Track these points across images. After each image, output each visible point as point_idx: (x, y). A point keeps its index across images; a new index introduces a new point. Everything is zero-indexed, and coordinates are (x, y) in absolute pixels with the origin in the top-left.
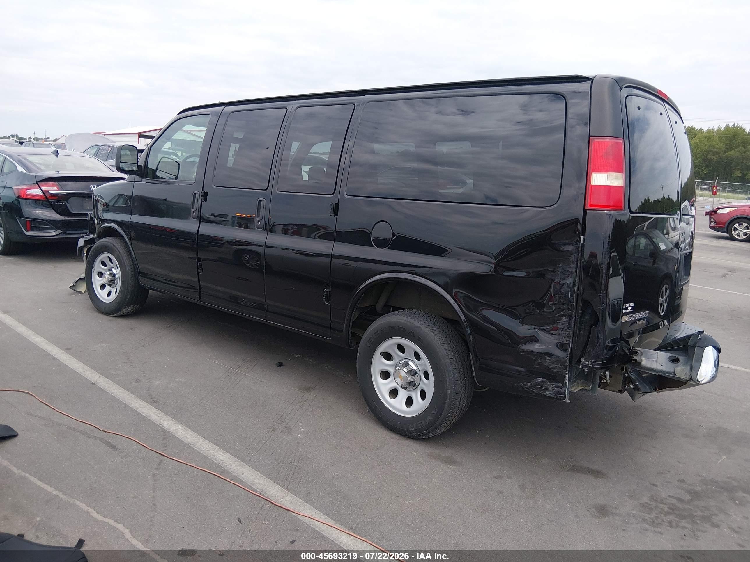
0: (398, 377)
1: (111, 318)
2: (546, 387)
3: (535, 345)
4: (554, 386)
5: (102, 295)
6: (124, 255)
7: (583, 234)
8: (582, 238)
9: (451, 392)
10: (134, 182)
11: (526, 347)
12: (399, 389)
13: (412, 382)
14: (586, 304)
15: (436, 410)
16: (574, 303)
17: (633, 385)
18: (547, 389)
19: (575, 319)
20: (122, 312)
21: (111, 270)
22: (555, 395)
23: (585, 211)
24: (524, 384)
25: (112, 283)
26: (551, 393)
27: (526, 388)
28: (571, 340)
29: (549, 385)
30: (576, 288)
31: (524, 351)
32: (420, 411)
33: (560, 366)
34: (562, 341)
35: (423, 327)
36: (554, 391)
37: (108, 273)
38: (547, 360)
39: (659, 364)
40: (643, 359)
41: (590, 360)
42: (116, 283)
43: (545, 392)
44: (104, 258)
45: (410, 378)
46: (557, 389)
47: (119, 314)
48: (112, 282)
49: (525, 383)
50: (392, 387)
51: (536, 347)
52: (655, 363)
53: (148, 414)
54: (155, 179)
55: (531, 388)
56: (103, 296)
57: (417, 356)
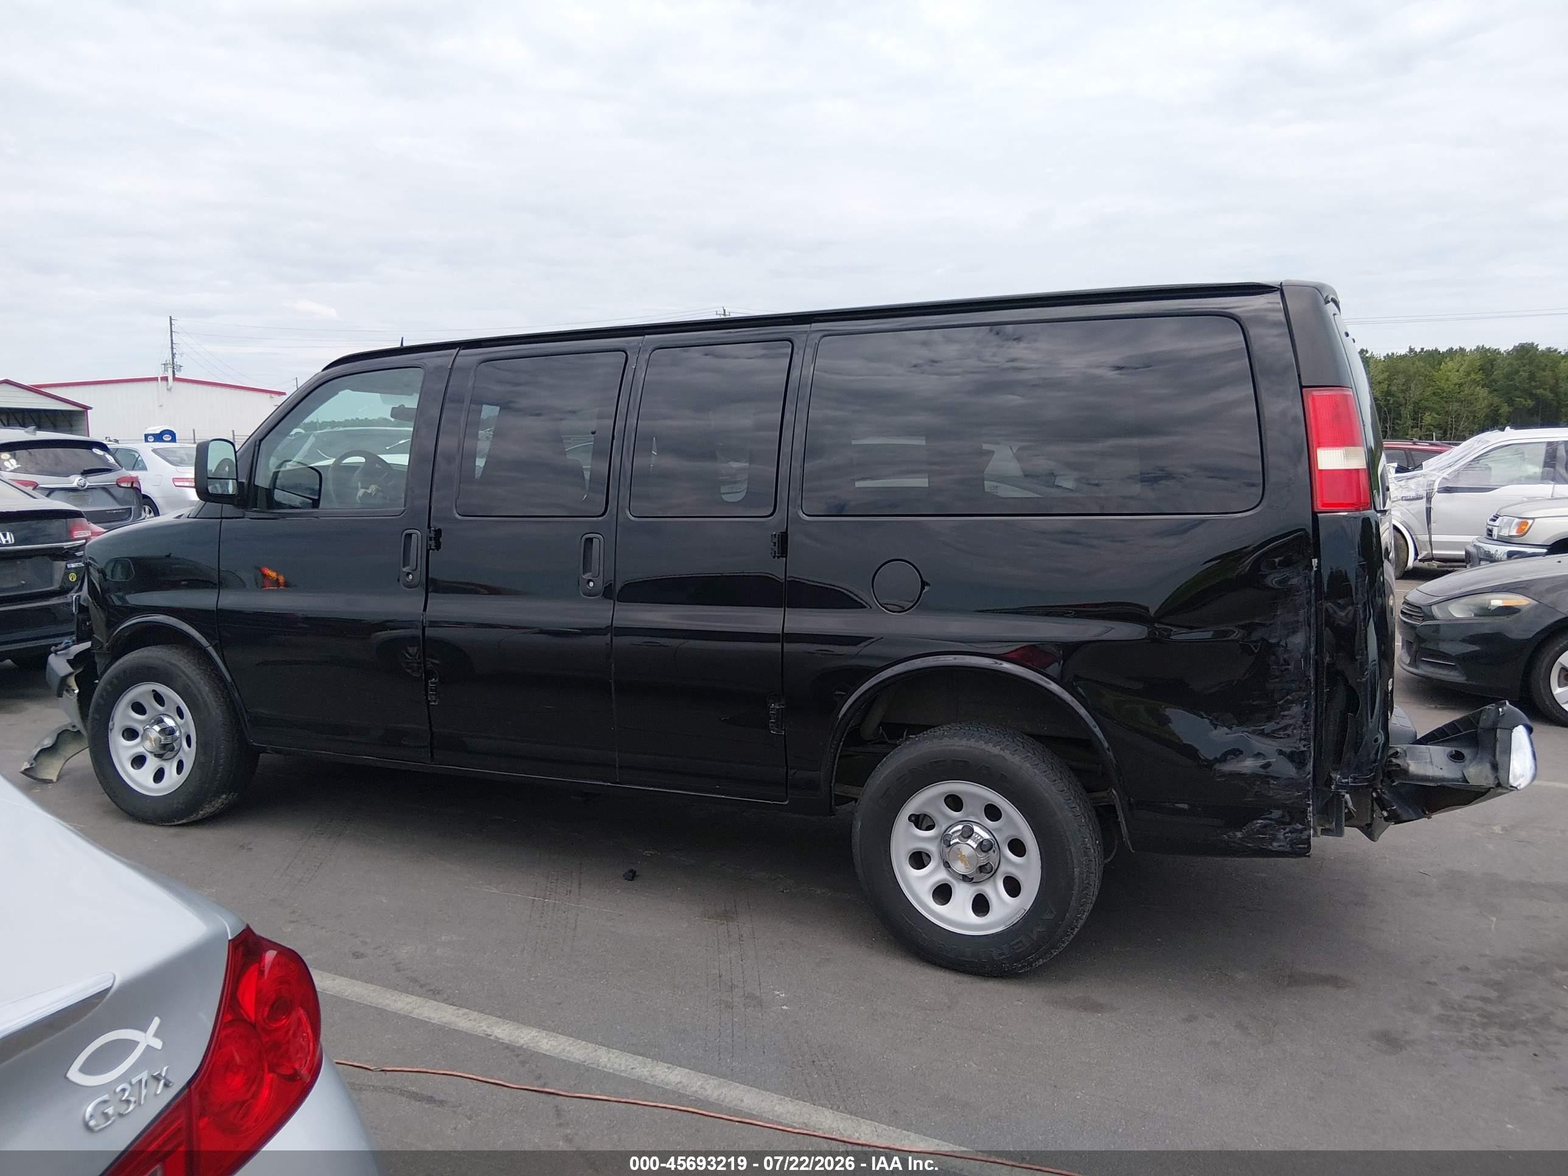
0: (958, 859)
1: (172, 831)
2: (1272, 834)
3: (1244, 760)
4: (1287, 830)
5: (141, 780)
6: (202, 682)
7: (1317, 555)
8: (1315, 561)
9: (1081, 873)
10: (222, 518)
11: (1229, 767)
12: (951, 883)
13: (986, 865)
14: (1334, 676)
15: (1052, 912)
16: (1312, 678)
17: (1387, 811)
18: (1274, 839)
19: (1316, 707)
20: (201, 812)
21: (162, 721)
22: (1291, 846)
23: (1315, 514)
24: (1228, 836)
25: (165, 750)
26: (1282, 844)
27: (1234, 842)
28: (1312, 744)
29: (1278, 830)
30: (1312, 650)
31: (1223, 775)
32: (1015, 918)
33: (1297, 794)
34: (1295, 748)
35: (1007, 754)
36: (1288, 839)
37: (157, 728)
38: (1271, 786)
39: (1437, 767)
40: (1409, 762)
41: (1352, 775)
42: (176, 748)
43: (1271, 845)
44: (141, 694)
45: (982, 858)
46: (1294, 835)
47: (193, 818)
48: (168, 746)
49: (1231, 834)
50: (935, 884)
51: (1248, 765)
52: (1429, 767)
53: (444, 1020)
54: (274, 508)
55: (1245, 841)
56: (144, 783)
57: (993, 812)
